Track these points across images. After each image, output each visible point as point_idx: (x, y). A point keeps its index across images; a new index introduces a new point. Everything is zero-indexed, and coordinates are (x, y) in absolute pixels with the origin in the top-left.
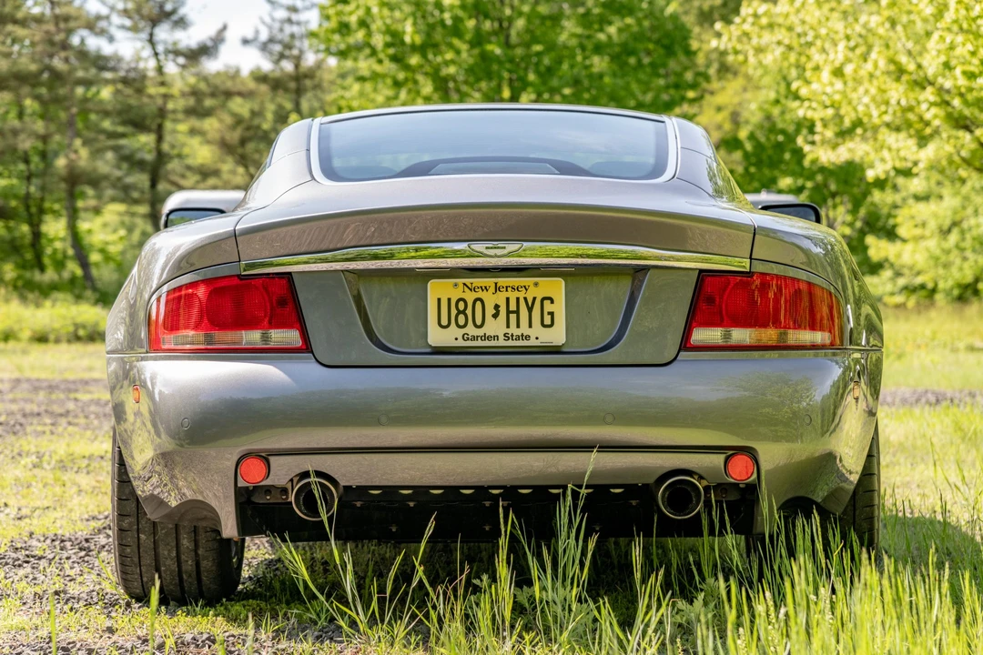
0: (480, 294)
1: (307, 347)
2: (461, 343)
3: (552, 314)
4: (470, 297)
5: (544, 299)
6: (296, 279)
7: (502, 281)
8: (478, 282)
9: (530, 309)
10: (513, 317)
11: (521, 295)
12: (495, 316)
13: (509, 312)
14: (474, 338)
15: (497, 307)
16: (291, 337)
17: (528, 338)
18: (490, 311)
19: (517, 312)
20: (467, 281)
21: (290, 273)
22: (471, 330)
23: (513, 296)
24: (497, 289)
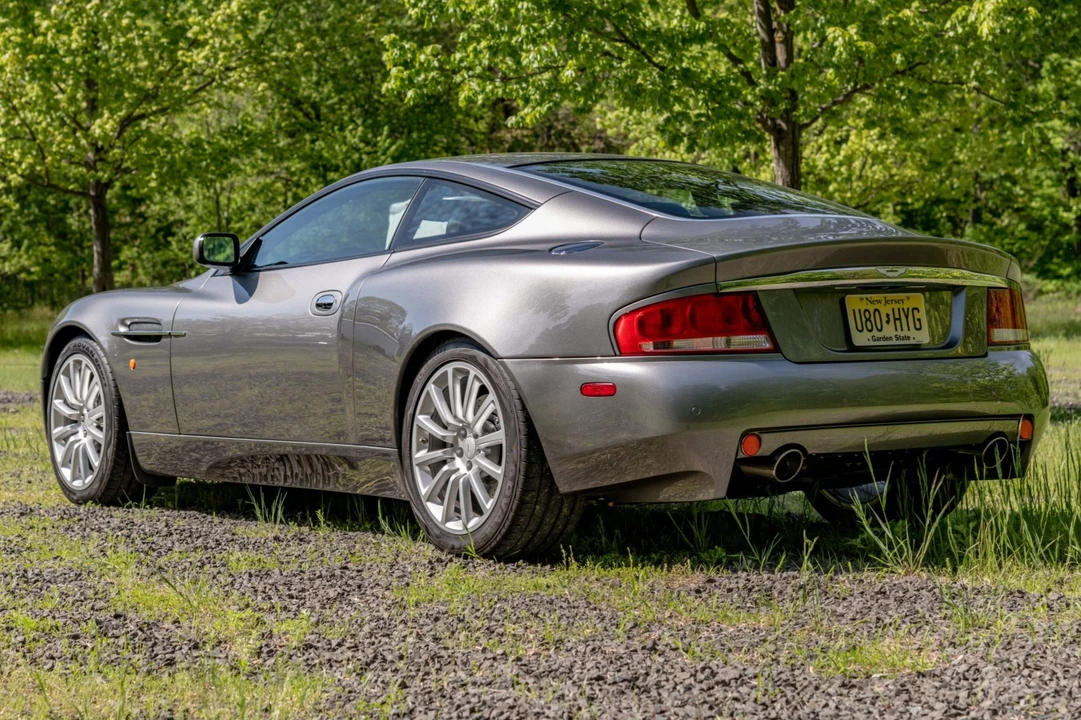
0: (877, 306)
1: (776, 348)
2: (872, 343)
3: (919, 320)
4: (871, 308)
5: (914, 309)
6: (760, 295)
7: (890, 296)
8: (875, 297)
9: (907, 317)
10: (898, 322)
11: (900, 306)
12: (888, 322)
13: (895, 319)
14: (879, 339)
15: (888, 315)
16: (761, 341)
17: (908, 338)
18: (884, 319)
19: (900, 319)
20: (868, 296)
21: (755, 292)
22: (875, 333)
23: (896, 306)
24: (887, 302)
